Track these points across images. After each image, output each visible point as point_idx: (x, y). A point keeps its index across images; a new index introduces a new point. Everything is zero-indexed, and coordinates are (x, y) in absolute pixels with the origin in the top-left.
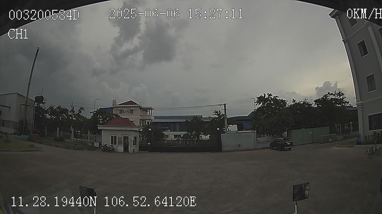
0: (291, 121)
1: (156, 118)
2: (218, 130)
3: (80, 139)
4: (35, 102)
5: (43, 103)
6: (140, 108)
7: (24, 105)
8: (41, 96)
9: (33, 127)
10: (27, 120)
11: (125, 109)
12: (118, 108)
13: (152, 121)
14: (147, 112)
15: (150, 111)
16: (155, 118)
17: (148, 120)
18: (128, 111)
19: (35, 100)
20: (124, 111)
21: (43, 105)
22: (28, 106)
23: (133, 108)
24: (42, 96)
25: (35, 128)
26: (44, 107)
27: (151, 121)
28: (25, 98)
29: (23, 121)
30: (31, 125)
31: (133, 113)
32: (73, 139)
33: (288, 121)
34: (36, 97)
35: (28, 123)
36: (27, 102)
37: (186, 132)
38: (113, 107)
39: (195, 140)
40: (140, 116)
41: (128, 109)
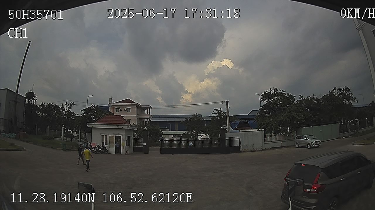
2: (222, 129)
4: (26, 98)
5: (34, 99)
6: (137, 106)
7: (13, 101)
9: (23, 125)
10: (17, 117)
11: (121, 108)
12: (115, 106)
14: (145, 111)
15: (148, 110)
16: (152, 117)
17: (146, 119)
21: (34, 102)
22: (18, 102)
23: (130, 106)
27: (149, 120)
28: (15, 93)
31: (130, 112)
32: (64, 138)
34: (27, 93)
36: (17, 98)
37: (186, 132)
38: (109, 105)
40: (137, 114)
41: (125, 107)
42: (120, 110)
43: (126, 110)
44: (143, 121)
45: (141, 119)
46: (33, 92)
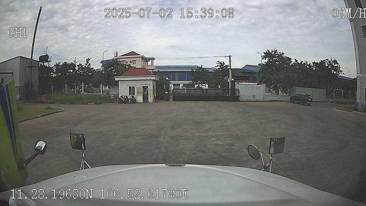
4: (39, 62)
6: (142, 58)
7: (29, 67)
8: (46, 54)
9: (38, 88)
10: (32, 82)
11: (127, 60)
12: (120, 59)
15: (151, 61)
16: (156, 68)
17: (150, 70)
21: (48, 64)
22: (33, 67)
23: (136, 59)
28: (29, 60)
29: (28, 84)
30: (36, 86)
31: (136, 64)
34: (40, 57)
35: (33, 85)
36: (31, 64)
38: (115, 58)
41: (131, 59)
43: (132, 63)
46: (48, 54)
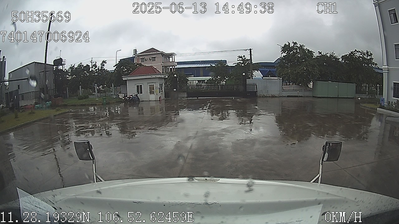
0: (316, 73)
1: (179, 63)
2: (244, 75)
3: (104, 94)
4: (54, 65)
5: (62, 65)
6: (162, 54)
7: (43, 72)
8: (59, 58)
9: (54, 91)
10: (47, 86)
11: (146, 57)
12: (139, 57)
13: (176, 67)
14: (169, 59)
15: (172, 57)
16: (177, 64)
17: (171, 66)
18: (150, 59)
19: (53, 64)
20: (145, 59)
21: (63, 67)
22: (48, 71)
23: (155, 55)
24: (61, 58)
25: (56, 91)
26: (63, 68)
27: (174, 67)
28: (43, 64)
29: (44, 88)
30: (52, 89)
31: (155, 61)
32: (97, 94)
33: (314, 73)
34: (54, 60)
35: (48, 89)
36: (45, 68)
37: (211, 77)
38: (134, 56)
39: (219, 85)
40: (162, 62)
41: (150, 56)
42: (145, 60)
43: (151, 60)
44: (168, 69)
45: (166, 67)
